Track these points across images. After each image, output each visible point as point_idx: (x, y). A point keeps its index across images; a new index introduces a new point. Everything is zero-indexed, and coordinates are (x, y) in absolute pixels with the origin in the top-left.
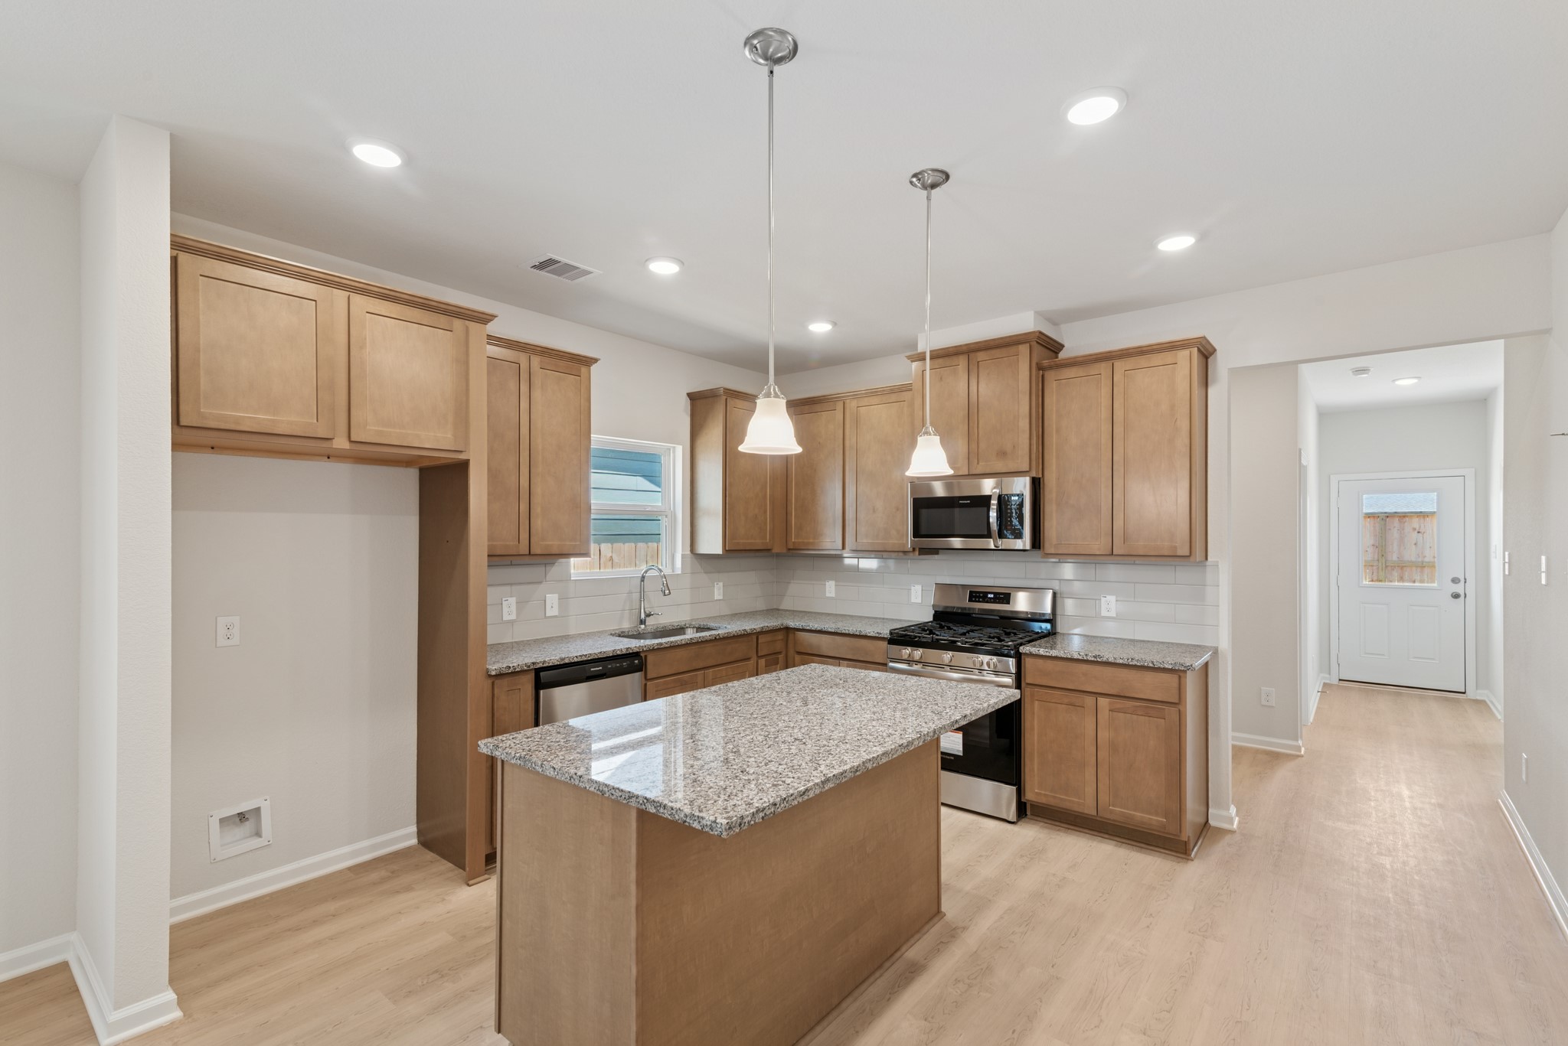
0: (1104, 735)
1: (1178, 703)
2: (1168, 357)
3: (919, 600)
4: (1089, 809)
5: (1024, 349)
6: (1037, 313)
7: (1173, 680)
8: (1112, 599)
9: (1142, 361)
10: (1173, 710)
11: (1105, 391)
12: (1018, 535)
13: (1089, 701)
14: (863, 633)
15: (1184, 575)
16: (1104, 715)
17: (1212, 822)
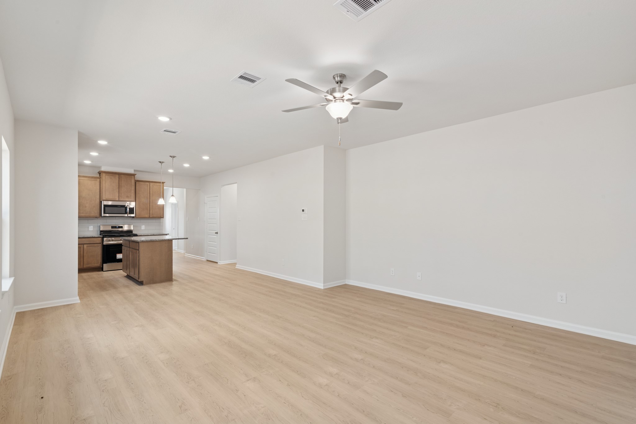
14: (93, 236)
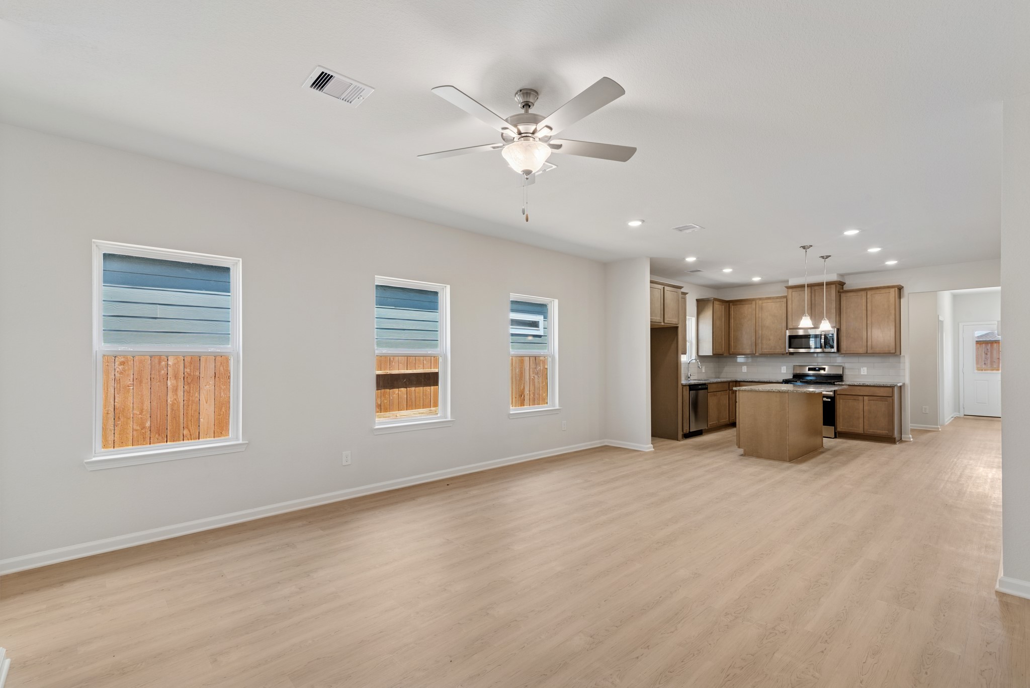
0: (866, 408)
1: (892, 396)
2: (887, 290)
3: (785, 372)
4: (860, 431)
5: (833, 286)
6: (837, 274)
7: (890, 389)
8: (865, 369)
9: (878, 291)
10: (890, 398)
11: (864, 300)
12: (832, 347)
13: (861, 398)
15: (892, 360)
16: (866, 402)
17: (903, 439)
